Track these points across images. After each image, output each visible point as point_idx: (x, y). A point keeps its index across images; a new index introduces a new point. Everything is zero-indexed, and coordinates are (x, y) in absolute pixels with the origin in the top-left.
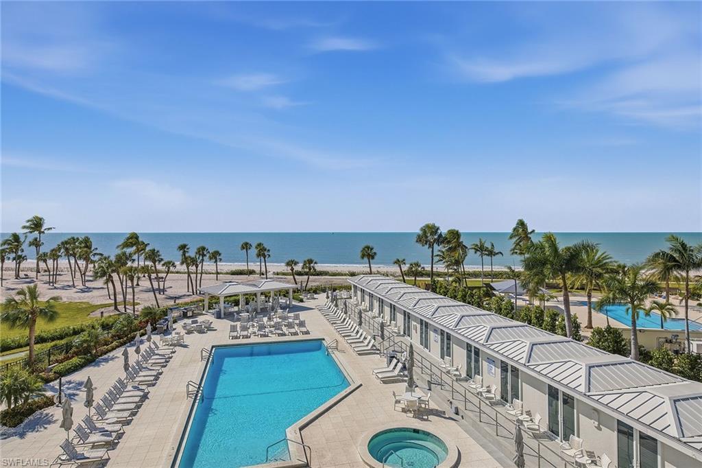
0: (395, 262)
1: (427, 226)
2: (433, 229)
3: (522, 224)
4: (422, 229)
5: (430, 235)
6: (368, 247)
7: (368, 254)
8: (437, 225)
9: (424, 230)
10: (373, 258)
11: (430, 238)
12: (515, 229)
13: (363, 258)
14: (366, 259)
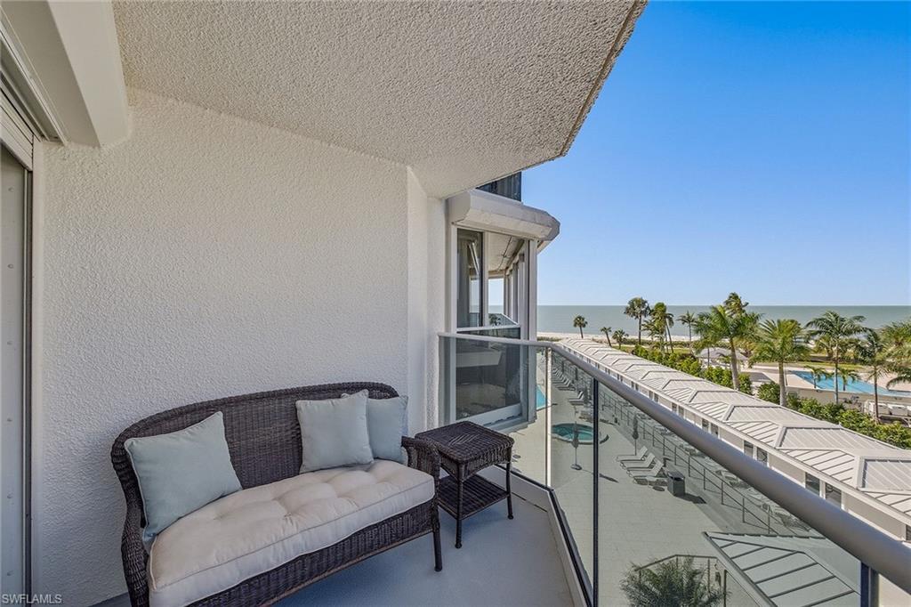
0: (602, 330)
1: (635, 300)
2: (641, 303)
3: (735, 297)
4: (629, 303)
5: (637, 308)
6: (580, 318)
7: (580, 323)
8: (644, 299)
9: (632, 303)
10: (584, 326)
11: (638, 310)
12: (727, 302)
13: (575, 326)
14: (578, 328)
